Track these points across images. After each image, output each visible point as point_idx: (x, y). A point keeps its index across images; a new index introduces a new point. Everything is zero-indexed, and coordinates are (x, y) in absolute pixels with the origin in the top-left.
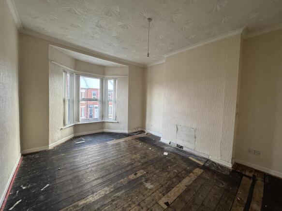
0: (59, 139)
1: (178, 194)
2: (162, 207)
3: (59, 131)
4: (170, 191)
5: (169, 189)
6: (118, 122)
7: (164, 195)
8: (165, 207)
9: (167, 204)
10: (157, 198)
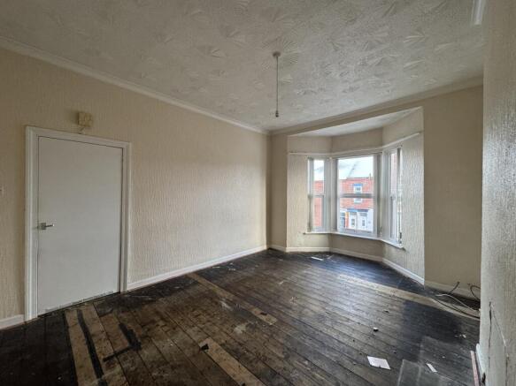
0: (301, 245)
1: (222, 365)
2: (202, 341)
3: (301, 235)
4: (230, 353)
5: (234, 353)
6: (403, 249)
7: (222, 345)
8: (201, 345)
9: (206, 347)
10: (217, 337)
